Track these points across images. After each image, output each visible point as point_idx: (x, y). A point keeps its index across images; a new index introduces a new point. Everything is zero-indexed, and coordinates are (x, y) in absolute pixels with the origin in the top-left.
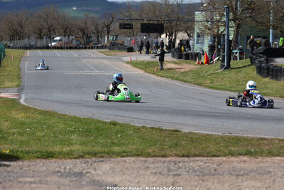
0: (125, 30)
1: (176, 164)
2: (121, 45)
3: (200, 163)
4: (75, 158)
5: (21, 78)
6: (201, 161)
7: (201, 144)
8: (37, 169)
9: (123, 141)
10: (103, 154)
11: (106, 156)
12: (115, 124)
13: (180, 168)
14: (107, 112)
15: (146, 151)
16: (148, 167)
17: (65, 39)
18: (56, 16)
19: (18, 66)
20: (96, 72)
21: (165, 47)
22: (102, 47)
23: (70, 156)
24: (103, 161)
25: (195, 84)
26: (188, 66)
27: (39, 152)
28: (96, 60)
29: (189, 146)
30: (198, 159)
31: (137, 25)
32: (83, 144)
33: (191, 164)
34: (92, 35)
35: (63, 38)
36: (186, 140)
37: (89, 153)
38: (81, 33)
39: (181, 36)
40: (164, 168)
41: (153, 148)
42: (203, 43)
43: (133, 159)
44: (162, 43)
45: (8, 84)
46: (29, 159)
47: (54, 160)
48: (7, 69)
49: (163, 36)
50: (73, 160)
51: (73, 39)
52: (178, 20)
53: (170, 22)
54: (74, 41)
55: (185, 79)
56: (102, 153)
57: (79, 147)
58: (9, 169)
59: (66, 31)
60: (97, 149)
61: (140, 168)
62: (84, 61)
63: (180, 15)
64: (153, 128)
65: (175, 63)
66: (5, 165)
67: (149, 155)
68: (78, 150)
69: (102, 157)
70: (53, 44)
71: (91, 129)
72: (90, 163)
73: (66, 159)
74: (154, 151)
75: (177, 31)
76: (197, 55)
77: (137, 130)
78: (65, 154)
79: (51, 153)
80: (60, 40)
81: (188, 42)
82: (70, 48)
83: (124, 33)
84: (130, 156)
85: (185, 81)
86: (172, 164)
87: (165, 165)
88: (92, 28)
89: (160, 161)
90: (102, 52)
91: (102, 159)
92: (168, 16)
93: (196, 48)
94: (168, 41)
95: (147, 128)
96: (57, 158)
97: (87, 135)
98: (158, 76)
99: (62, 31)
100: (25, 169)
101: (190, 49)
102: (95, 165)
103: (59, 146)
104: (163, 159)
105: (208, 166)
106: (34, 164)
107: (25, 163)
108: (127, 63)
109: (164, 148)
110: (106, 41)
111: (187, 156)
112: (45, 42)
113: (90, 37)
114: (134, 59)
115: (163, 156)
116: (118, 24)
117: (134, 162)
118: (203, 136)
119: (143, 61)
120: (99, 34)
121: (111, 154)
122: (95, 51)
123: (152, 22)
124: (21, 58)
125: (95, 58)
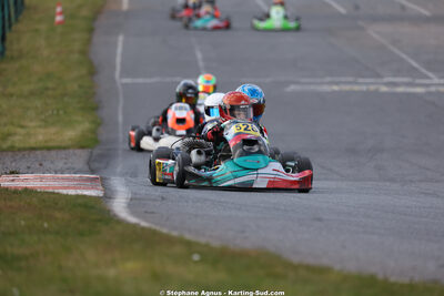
5: (96, 109)
19: (84, 53)
20: (435, 83)
62: (376, 32)
124: (94, 18)
125: (427, 20)
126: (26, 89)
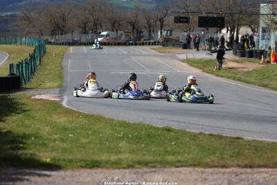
0: (181, 24)
1: (237, 175)
2: (176, 41)
3: (264, 175)
4: (124, 168)
5: (62, 78)
6: (266, 173)
7: (267, 153)
8: (81, 179)
9: (178, 149)
10: (155, 164)
11: (159, 166)
12: (168, 130)
13: (242, 180)
14: (160, 116)
15: (204, 161)
16: (205, 179)
17: (113, 34)
18: (103, 8)
19: (60, 64)
20: (148, 71)
21: (226, 44)
22: (155, 44)
23: (118, 166)
24: (155, 172)
25: (259, 85)
26: (251, 65)
27: (83, 160)
28: (148, 58)
29: (253, 156)
30: (263, 170)
31: (194, 19)
32: (133, 152)
33: (255, 176)
34: (144, 30)
35: (111, 33)
36: (250, 149)
37: (139, 163)
38: (130, 28)
39: (244, 31)
40: (224, 180)
41: (212, 157)
42: (269, 39)
43: (189, 169)
44: (223, 39)
45: (48, 84)
46: (73, 169)
47: (100, 170)
48: (48, 67)
49: (224, 31)
50: (121, 170)
51: (121, 34)
52: (241, 12)
53: (232, 15)
54: (123, 37)
55: (248, 79)
56: (154, 162)
57: (128, 155)
58: (50, 179)
59: (114, 25)
60: (148, 158)
61: (197, 180)
62: (134, 59)
63: (243, 8)
64: (211, 135)
65: (237, 62)
66: (45, 175)
67: (207, 166)
68: (127, 159)
69: (154, 167)
70: (99, 39)
71: (142, 136)
72: (140, 174)
73: (113, 168)
74: (213, 161)
75: (239, 25)
76: (262, 52)
77: (194, 137)
78: (113, 163)
79: (97, 162)
80: (107, 35)
81: (251, 37)
82: (119, 44)
83: (179, 28)
84: (185, 166)
85: (248, 83)
86: (234, 176)
87: (226, 176)
88: (143, 22)
89: (220, 172)
90: (154, 49)
91: (154, 169)
92: (229, 8)
93: (261, 45)
94: (229, 36)
95: (205, 135)
96: (103, 167)
97: (137, 142)
98: (217, 76)
99: (109, 25)
100: (68, 179)
101: (254, 46)
102: (146, 176)
103: (105, 154)
104: (223, 170)
105: (274, 179)
106: (77, 173)
107: (67, 173)
108: (183, 61)
109: (224, 158)
110: (159, 37)
111: (251, 167)
112: (90, 38)
113: (141, 32)
114: (190, 56)
115: (223, 167)
116: (172, 18)
117: (190, 173)
118: (268, 145)
119: (201, 59)
120: (151, 29)
121: (164, 164)
122: (147, 47)
123: (211, 15)
124: (63, 55)
125: (147, 56)
126: (45, 73)
